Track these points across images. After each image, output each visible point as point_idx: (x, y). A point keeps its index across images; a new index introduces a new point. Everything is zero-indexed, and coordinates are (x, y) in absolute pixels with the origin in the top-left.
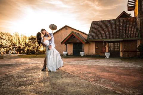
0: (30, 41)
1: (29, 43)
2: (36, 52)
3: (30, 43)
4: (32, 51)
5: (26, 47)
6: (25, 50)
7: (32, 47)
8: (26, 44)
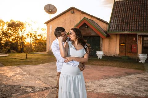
0: (10, 29)
1: (8, 32)
2: (20, 45)
3: (10, 31)
4: (12, 43)
5: (4, 37)
6: (3, 42)
7: (13, 37)
8: (3, 33)
